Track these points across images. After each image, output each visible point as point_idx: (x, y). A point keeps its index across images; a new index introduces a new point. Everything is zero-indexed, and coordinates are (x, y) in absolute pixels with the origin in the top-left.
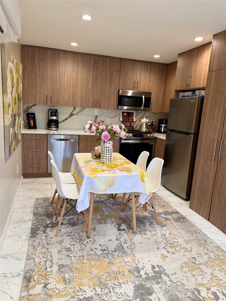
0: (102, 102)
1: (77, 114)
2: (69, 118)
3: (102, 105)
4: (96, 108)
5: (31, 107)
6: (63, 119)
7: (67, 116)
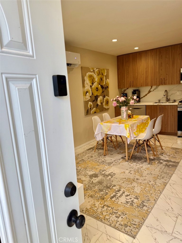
0: (166, 80)
1: (153, 91)
2: (148, 94)
3: (166, 82)
4: (162, 85)
5: (126, 90)
6: (144, 95)
7: (147, 93)
